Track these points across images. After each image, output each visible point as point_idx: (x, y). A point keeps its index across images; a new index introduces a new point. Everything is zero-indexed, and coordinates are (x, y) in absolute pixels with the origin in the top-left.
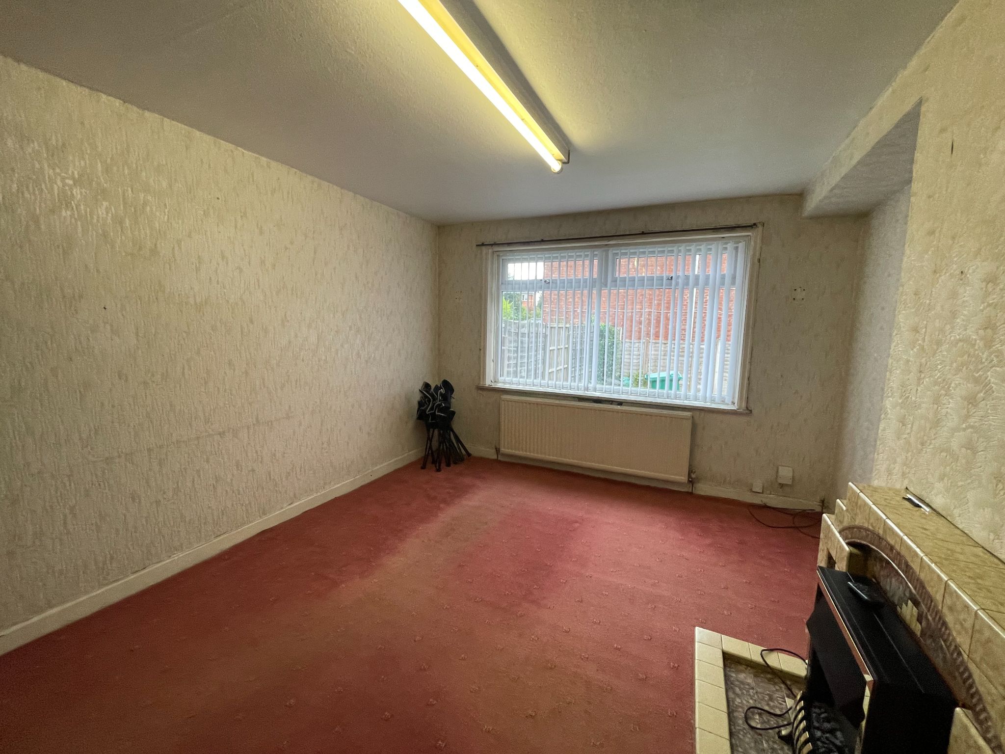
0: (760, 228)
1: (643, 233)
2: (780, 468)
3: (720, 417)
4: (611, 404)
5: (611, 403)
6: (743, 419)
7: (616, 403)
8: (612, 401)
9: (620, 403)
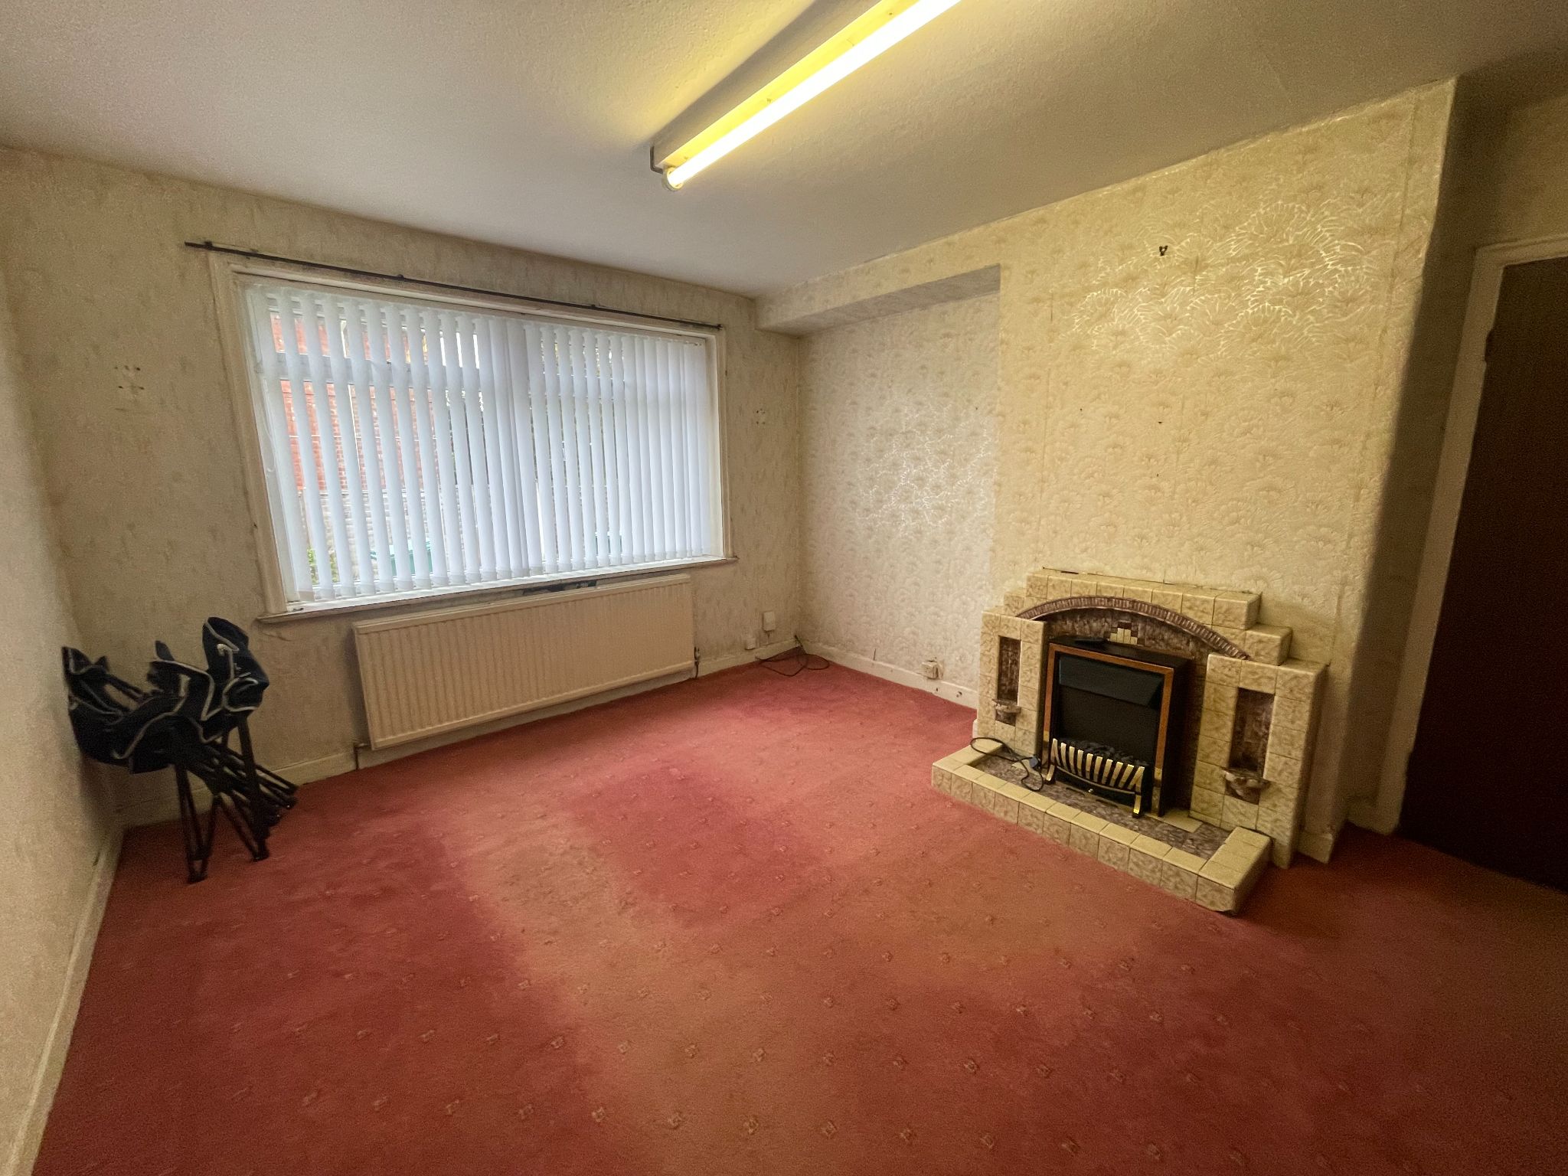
0: (723, 332)
1: (593, 307)
2: (765, 614)
3: (709, 572)
4: (578, 587)
5: (577, 585)
6: (730, 569)
7: (587, 584)
8: (580, 583)
9: (592, 582)
